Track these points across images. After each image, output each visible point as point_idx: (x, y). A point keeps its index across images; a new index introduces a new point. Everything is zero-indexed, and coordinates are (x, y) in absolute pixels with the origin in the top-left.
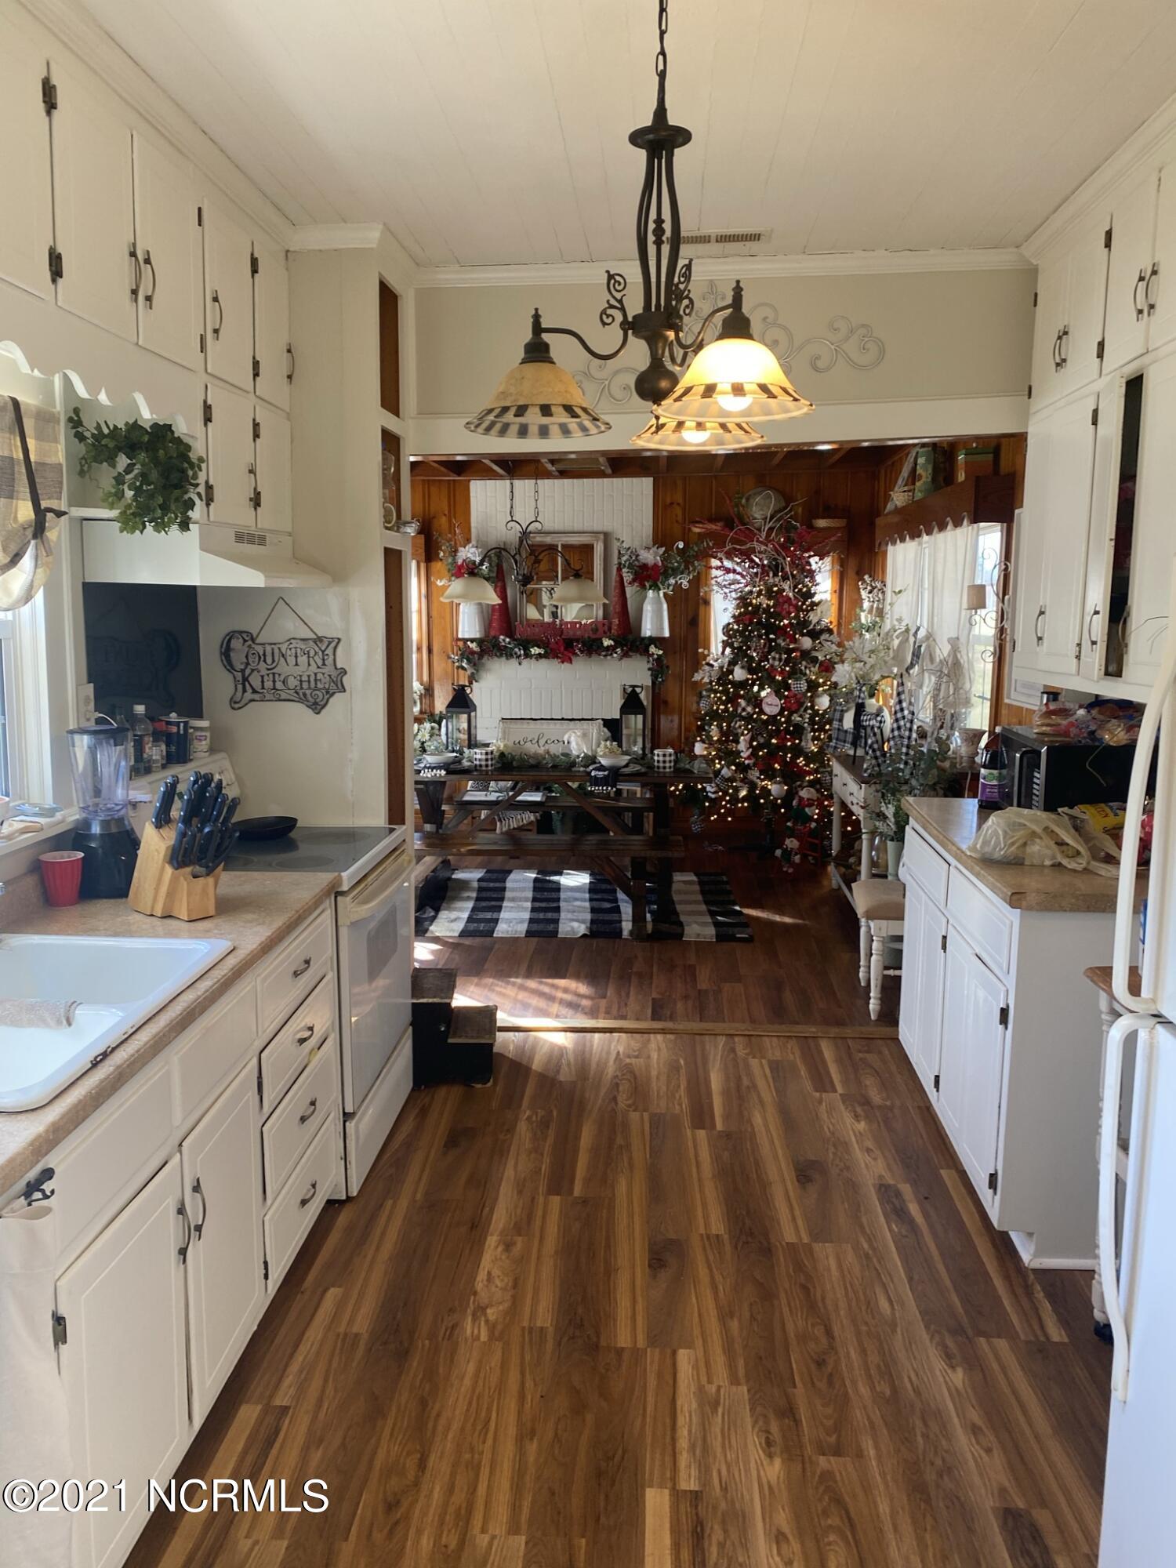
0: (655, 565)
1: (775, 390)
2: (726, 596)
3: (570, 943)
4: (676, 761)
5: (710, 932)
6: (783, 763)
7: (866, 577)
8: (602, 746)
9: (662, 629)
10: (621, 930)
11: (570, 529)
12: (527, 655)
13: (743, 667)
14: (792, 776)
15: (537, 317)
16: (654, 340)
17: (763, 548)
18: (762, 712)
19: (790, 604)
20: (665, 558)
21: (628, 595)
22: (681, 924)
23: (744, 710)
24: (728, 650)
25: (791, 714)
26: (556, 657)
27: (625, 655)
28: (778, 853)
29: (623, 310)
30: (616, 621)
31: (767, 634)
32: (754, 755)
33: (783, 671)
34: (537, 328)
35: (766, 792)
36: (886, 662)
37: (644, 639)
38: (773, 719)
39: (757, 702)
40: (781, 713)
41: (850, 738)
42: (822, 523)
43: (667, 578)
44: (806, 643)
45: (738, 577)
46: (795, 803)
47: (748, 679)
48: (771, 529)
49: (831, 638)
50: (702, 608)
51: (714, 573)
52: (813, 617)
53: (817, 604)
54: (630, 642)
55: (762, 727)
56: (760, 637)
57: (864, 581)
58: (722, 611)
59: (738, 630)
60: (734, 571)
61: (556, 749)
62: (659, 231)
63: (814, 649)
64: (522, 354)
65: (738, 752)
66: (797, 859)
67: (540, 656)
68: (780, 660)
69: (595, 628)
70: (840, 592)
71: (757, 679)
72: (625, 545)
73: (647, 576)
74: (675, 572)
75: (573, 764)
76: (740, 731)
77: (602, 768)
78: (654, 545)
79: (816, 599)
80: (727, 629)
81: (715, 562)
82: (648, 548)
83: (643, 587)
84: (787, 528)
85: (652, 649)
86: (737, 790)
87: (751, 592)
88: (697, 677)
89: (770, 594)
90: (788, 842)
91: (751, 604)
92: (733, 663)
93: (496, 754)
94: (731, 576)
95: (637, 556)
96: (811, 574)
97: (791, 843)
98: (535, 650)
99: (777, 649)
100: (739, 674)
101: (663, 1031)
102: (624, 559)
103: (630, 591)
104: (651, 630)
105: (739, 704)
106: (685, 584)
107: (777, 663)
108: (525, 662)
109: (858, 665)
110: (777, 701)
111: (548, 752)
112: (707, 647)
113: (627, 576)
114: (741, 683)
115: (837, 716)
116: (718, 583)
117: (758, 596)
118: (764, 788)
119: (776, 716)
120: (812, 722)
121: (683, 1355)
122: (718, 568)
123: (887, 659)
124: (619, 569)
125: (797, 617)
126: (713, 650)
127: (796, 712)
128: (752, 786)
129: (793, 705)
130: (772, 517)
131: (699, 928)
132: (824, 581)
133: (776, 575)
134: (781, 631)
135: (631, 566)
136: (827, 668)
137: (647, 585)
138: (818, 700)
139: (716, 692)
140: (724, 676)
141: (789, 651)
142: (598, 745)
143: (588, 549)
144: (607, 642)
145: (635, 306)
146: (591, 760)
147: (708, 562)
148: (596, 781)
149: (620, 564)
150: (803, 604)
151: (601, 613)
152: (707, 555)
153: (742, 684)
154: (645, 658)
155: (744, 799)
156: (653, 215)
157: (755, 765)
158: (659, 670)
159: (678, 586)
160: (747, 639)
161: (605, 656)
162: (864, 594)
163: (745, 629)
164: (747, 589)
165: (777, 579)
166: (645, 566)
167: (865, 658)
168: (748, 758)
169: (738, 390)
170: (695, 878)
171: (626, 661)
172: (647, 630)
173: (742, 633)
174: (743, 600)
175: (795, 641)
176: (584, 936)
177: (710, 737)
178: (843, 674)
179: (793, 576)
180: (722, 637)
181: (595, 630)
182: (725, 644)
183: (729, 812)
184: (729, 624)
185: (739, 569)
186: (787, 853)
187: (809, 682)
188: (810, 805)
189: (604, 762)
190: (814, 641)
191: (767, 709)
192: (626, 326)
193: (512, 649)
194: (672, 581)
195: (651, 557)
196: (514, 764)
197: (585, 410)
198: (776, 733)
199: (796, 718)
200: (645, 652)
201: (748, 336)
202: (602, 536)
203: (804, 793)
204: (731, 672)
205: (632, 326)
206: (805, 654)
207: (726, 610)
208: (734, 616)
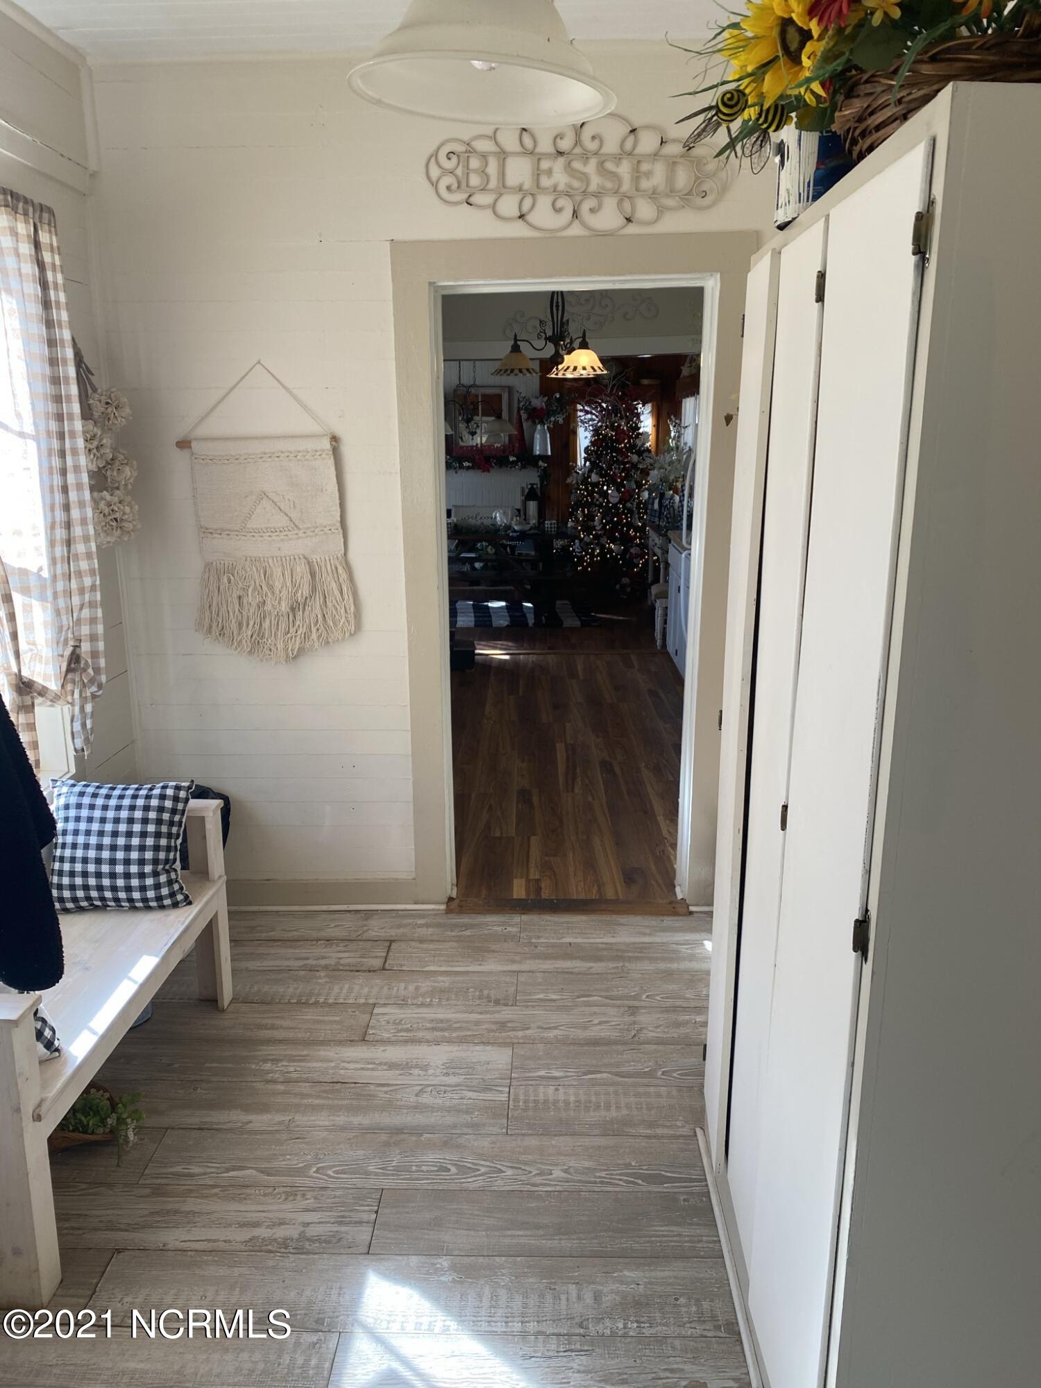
0: (542, 408)
1: (596, 368)
2: (586, 430)
3: (500, 629)
4: (558, 528)
5: (578, 623)
6: (621, 532)
7: (672, 417)
8: (515, 519)
9: (547, 450)
10: (527, 624)
11: (486, 384)
12: (461, 467)
13: (597, 474)
14: (626, 540)
15: (515, 336)
16: (556, 345)
17: (608, 399)
18: (608, 502)
19: (625, 434)
20: (548, 403)
21: (525, 428)
22: (561, 620)
23: (597, 500)
24: (588, 463)
25: (626, 502)
26: (479, 468)
27: (523, 467)
28: (618, 587)
29: (545, 333)
30: (517, 445)
31: (611, 453)
32: (604, 527)
33: (621, 476)
34: (516, 340)
35: (611, 551)
36: (677, 469)
37: (536, 456)
38: (615, 506)
39: (605, 495)
40: (620, 502)
41: (657, 515)
42: (645, 382)
43: (549, 417)
44: (635, 458)
45: (594, 417)
46: (627, 556)
47: (599, 482)
48: (614, 385)
49: (650, 455)
50: (571, 437)
51: (580, 414)
52: (639, 442)
53: (641, 434)
54: (526, 458)
55: (608, 512)
56: (607, 454)
57: (671, 420)
58: (584, 438)
59: (594, 451)
60: (592, 413)
61: (487, 522)
62: (557, 306)
63: (639, 462)
64: (510, 349)
65: (595, 526)
66: (629, 590)
67: (468, 468)
68: (619, 468)
69: (504, 449)
70: (657, 426)
71: (606, 481)
72: (522, 395)
73: (537, 416)
74: (554, 413)
75: (499, 530)
76: (595, 513)
77: (515, 531)
78: (541, 394)
79: (641, 431)
80: (586, 450)
81: (580, 407)
82: (537, 398)
83: (534, 423)
84: (623, 387)
85: (541, 463)
86: (593, 550)
87: (601, 426)
88: (569, 481)
89: (612, 428)
90: (623, 580)
91: (601, 434)
92: (591, 471)
93: (452, 525)
94: (589, 416)
95: (530, 402)
96: (638, 415)
97: (625, 580)
98: (466, 464)
99: (618, 462)
100: (594, 478)
101: (554, 654)
102: (521, 404)
103: (525, 425)
104: (540, 450)
105: (594, 497)
106: (561, 421)
107: (617, 471)
108: (460, 472)
109: (662, 471)
110: (616, 494)
111: (483, 524)
112: (576, 462)
113: (524, 416)
114: (595, 483)
115: (651, 501)
116: (582, 421)
117: (606, 429)
118: (610, 548)
119: (617, 504)
120: (638, 507)
121: (568, 724)
122: (581, 411)
123: (678, 467)
124: (519, 411)
125: (629, 442)
126: (579, 463)
127: (628, 501)
128: (602, 547)
129: (626, 497)
130: (614, 378)
131: (571, 621)
132: (647, 419)
133: (616, 416)
134: (619, 451)
135: (526, 409)
136: (645, 473)
137: (537, 421)
138: (642, 494)
139: (581, 490)
140: (585, 480)
141: (625, 464)
142: (512, 519)
143: (499, 397)
144: (512, 459)
145: (549, 333)
146: (508, 527)
147: (576, 406)
148: (512, 539)
149: (519, 407)
150: (633, 434)
151: (507, 439)
152: (574, 403)
153: (596, 485)
154: (536, 469)
155: (598, 554)
156: (555, 301)
157: (604, 534)
158: (544, 476)
159: (556, 423)
160: (599, 457)
161: (511, 468)
162: (671, 428)
163: (598, 450)
164: (600, 424)
165: (617, 419)
166: (535, 409)
167: (666, 466)
168: (600, 530)
169: (584, 368)
170: (568, 602)
171: (524, 471)
172: (537, 450)
173: (596, 452)
174: (596, 431)
175: (628, 457)
176: (508, 626)
177: (577, 519)
178: (654, 477)
179: (627, 417)
180: (583, 455)
181: (504, 451)
182: (586, 459)
183: (589, 564)
184: (588, 447)
185: (594, 412)
186: (623, 586)
187: (636, 482)
188: (636, 558)
189: (516, 528)
190: (639, 457)
191: (611, 500)
192: (546, 339)
193: (451, 463)
194: (553, 419)
195: (539, 403)
196: (464, 530)
197: (533, 369)
198: (618, 515)
199: (629, 505)
200: (536, 465)
201: (587, 348)
202: (507, 389)
203: (633, 551)
204: (590, 477)
205: (548, 339)
206: (634, 466)
207: (586, 437)
208: (591, 442)
